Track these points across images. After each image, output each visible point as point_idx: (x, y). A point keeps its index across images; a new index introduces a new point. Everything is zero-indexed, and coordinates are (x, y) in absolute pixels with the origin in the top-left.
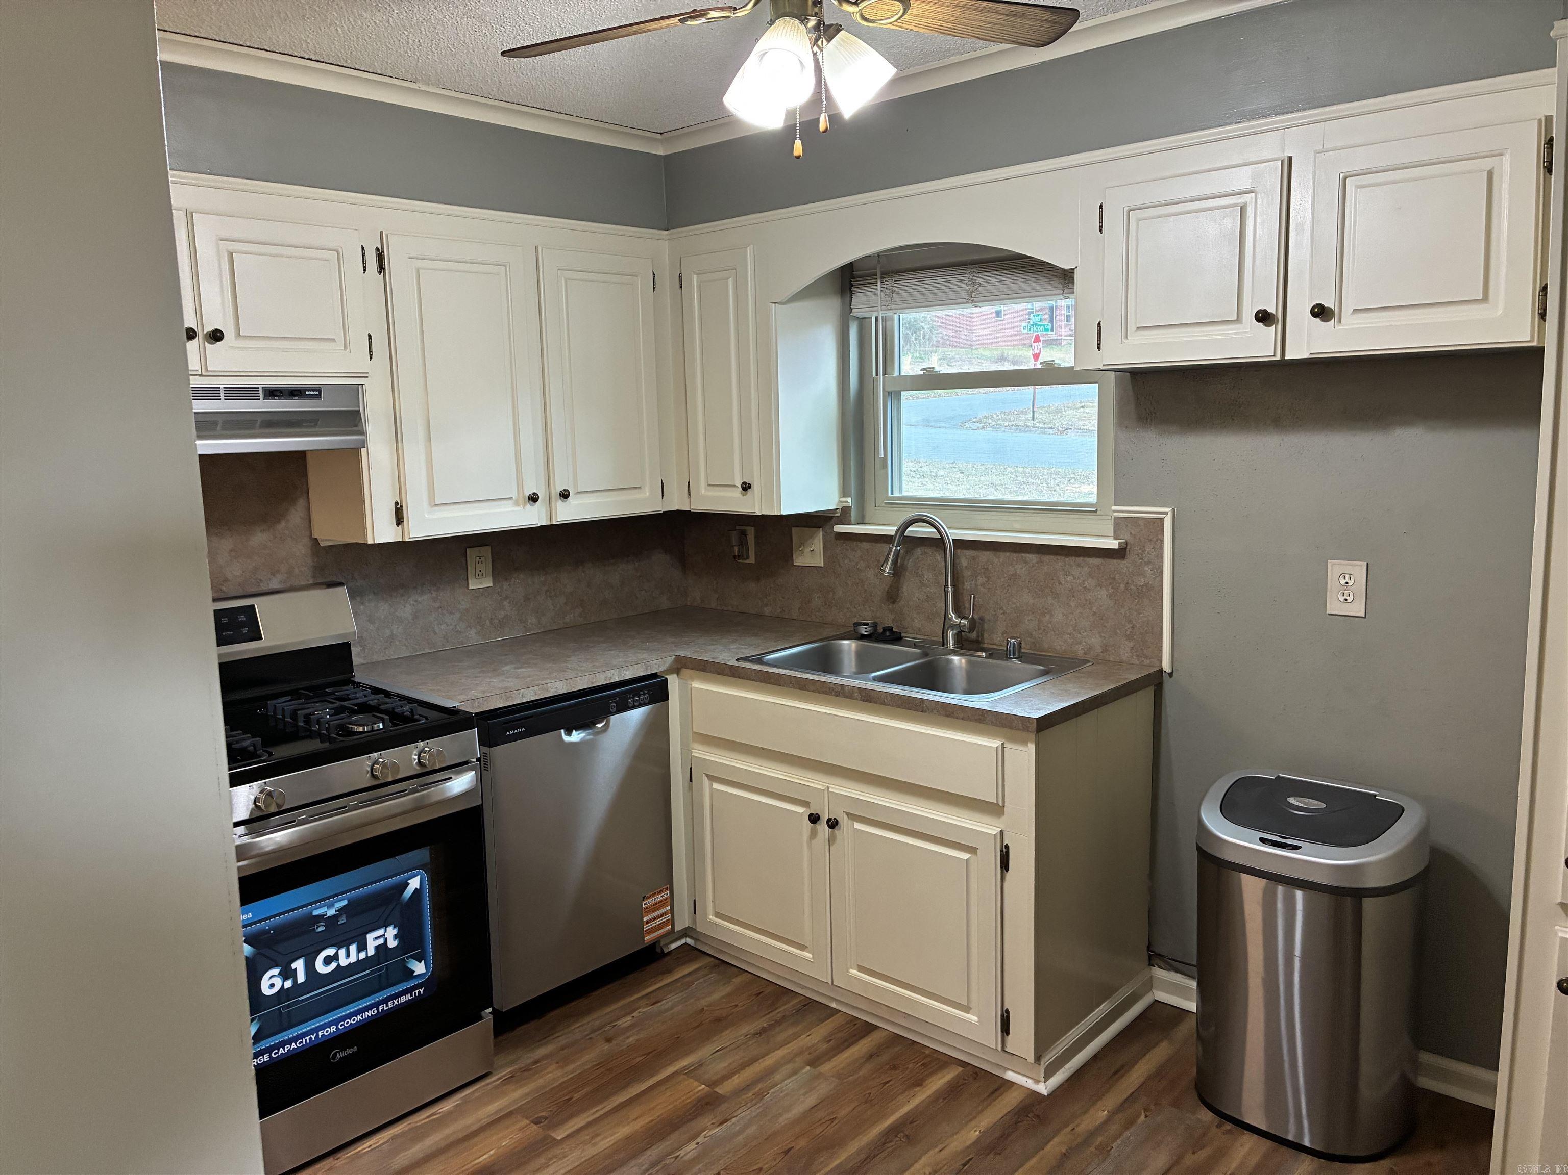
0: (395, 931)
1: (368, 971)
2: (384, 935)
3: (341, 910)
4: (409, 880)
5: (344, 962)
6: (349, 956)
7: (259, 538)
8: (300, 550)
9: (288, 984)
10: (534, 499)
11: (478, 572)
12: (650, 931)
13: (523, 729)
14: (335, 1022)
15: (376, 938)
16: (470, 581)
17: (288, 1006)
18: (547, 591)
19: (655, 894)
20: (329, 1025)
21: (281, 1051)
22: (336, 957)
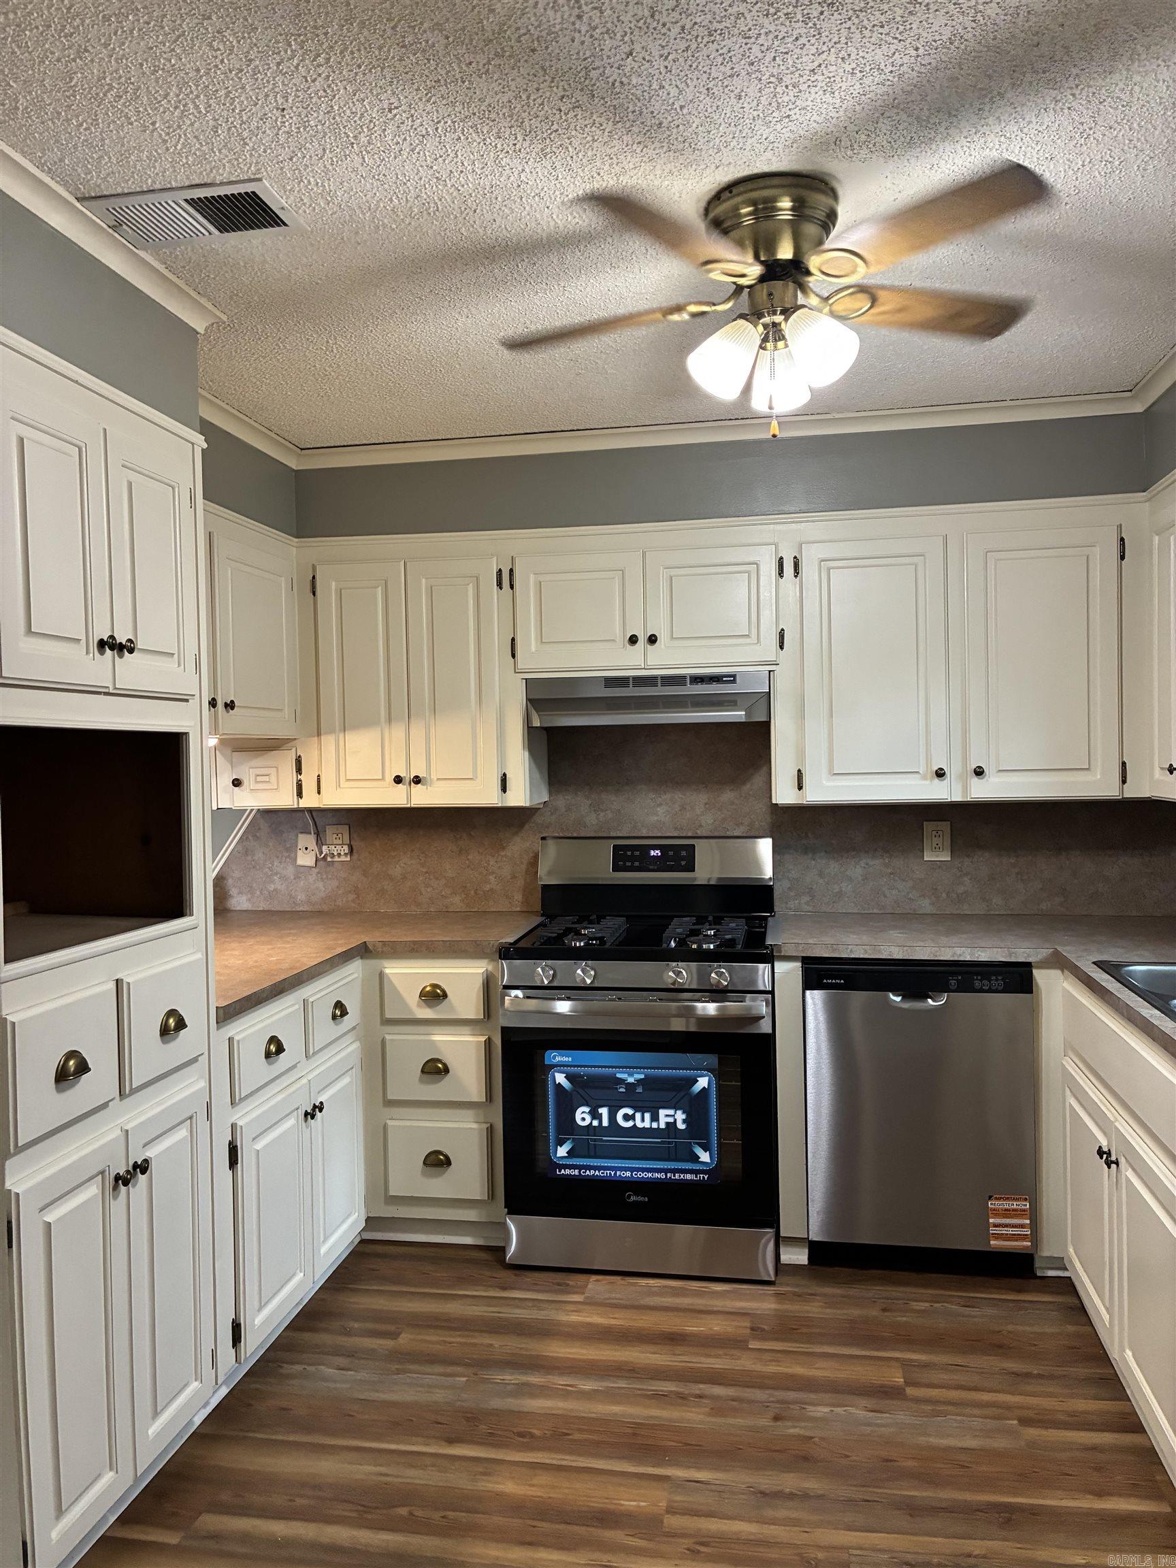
0: (684, 1117)
1: (659, 1140)
2: (674, 1116)
3: (639, 1081)
4: (699, 1077)
5: (640, 1125)
6: (643, 1121)
7: (728, 796)
8: (760, 808)
9: (595, 1123)
10: (940, 774)
11: (934, 845)
12: (998, 1237)
13: (842, 981)
14: (632, 1170)
15: (667, 1116)
16: (925, 854)
17: (595, 1140)
18: (1017, 874)
19: (1007, 1199)
20: (626, 1169)
21: (588, 1172)
22: (632, 1117)
